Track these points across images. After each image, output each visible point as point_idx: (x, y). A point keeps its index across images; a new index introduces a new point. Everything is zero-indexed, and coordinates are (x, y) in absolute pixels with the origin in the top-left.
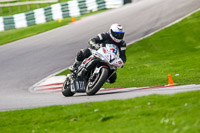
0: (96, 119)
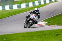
0: (54, 35)
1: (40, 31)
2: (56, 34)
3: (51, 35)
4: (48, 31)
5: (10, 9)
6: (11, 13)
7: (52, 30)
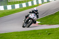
1: (33, 30)
2: (49, 33)
3: (44, 34)
4: (40, 30)
5: (4, 9)
6: (5, 13)
7: (45, 29)
